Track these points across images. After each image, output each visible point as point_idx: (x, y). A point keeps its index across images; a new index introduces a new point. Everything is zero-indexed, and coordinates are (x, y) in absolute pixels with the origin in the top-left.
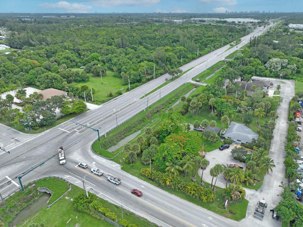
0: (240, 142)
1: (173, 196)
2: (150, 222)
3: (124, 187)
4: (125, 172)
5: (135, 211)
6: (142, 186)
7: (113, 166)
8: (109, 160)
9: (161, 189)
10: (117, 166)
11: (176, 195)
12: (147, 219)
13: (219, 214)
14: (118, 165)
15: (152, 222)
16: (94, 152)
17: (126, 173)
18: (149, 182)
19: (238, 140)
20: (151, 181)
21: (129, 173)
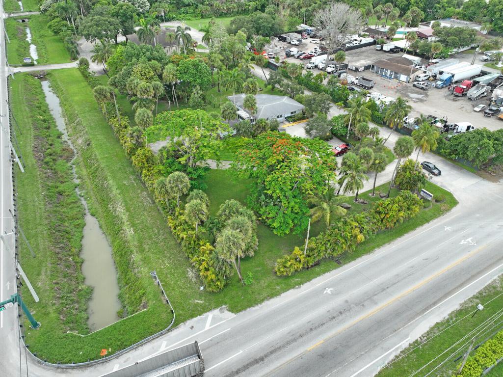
0: (281, 118)
1: (380, 253)
2: (448, 321)
3: (314, 332)
4: (253, 309)
5: (407, 336)
6: (329, 291)
7: (207, 327)
8: (168, 331)
9: (350, 262)
10: (214, 320)
11: (379, 246)
12: (437, 323)
13: (440, 215)
14: (210, 316)
15: (446, 315)
16: (88, 366)
17: (256, 308)
18: (319, 274)
19: (278, 117)
20: (317, 269)
21: (263, 300)
